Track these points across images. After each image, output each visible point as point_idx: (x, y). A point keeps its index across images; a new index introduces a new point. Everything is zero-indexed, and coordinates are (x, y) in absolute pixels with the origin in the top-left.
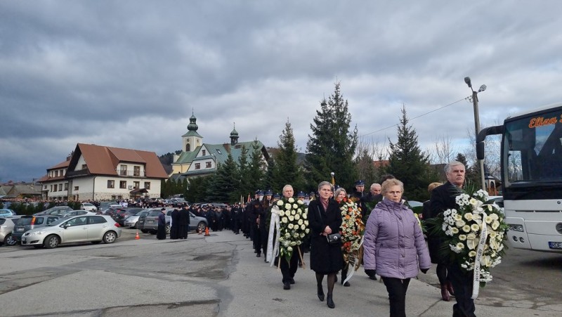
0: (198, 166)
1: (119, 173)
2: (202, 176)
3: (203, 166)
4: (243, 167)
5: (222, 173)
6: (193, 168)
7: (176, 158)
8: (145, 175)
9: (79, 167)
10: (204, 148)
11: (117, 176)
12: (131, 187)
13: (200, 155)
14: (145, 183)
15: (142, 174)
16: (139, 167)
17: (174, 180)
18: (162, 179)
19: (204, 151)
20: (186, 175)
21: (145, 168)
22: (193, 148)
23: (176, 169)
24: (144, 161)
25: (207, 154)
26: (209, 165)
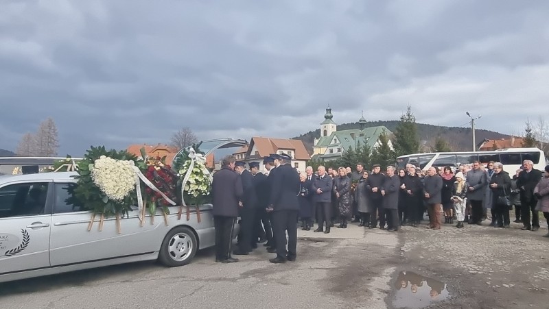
0: (331, 151)
2: (333, 160)
3: (335, 151)
4: (357, 155)
5: (345, 158)
6: (328, 153)
7: (316, 141)
8: (295, 158)
9: (253, 153)
10: (335, 137)
13: (333, 142)
14: (295, 163)
17: (314, 160)
18: (306, 160)
19: (335, 140)
20: (323, 158)
21: (295, 153)
22: (329, 134)
23: (316, 151)
24: (294, 148)
25: (338, 142)
26: (339, 150)
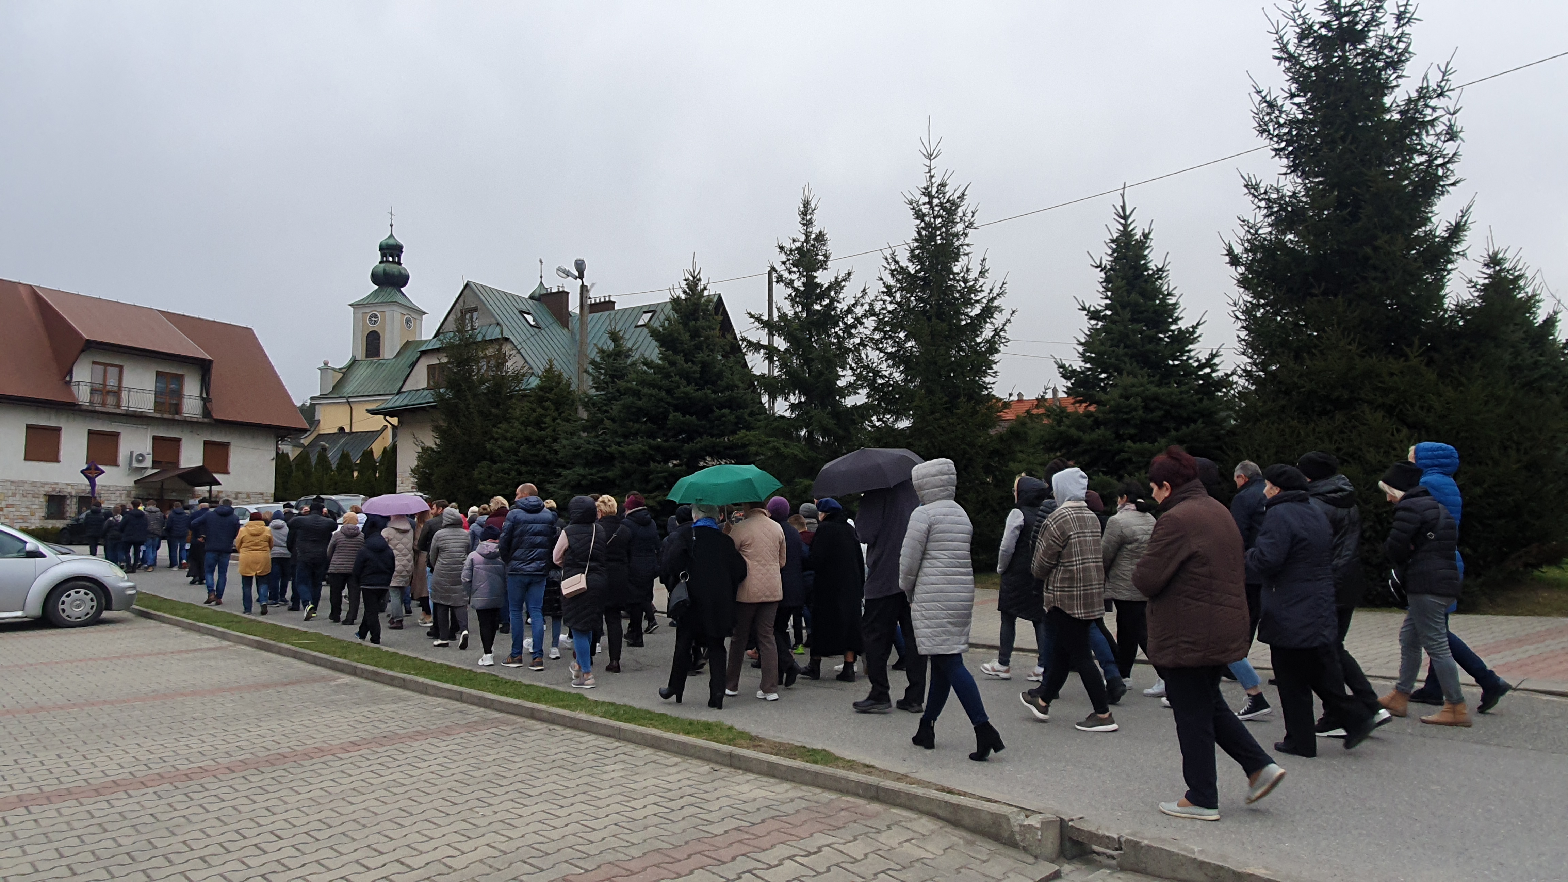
1: (83, 396)
8: (206, 412)
11: (71, 408)
12: (141, 458)
14: (208, 445)
15: (191, 406)
16: (180, 379)
21: (205, 383)
24: (202, 354)
